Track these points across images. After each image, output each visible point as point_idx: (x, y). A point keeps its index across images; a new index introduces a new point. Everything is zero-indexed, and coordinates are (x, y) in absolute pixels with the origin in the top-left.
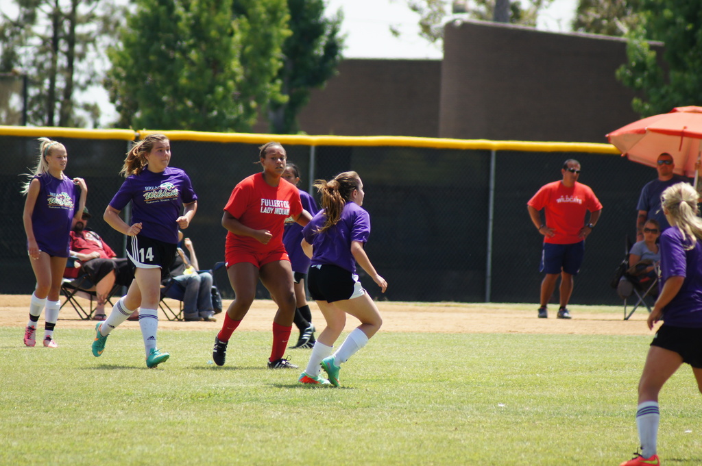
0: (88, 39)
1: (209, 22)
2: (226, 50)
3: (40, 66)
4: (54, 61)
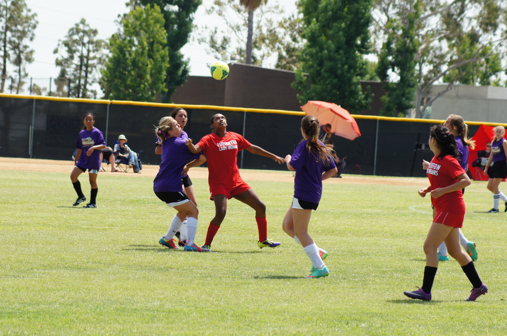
0: (94, 66)
1: (139, 61)
2: (145, 71)
3: (75, 75)
4: (80, 74)
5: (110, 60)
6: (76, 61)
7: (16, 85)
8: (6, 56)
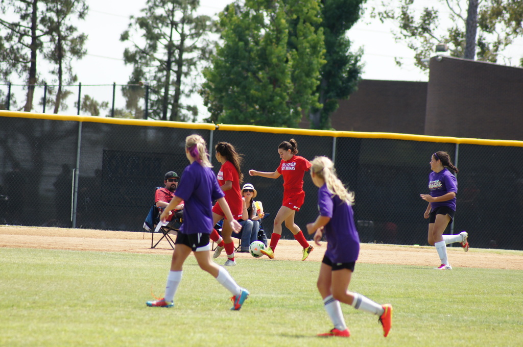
0: (191, 63)
1: (271, 53)
2: (283, 72)
3: (159, 80)
4: (168, 76)
5: (221, 52)
6: (161, 53)
8: (36, 45)
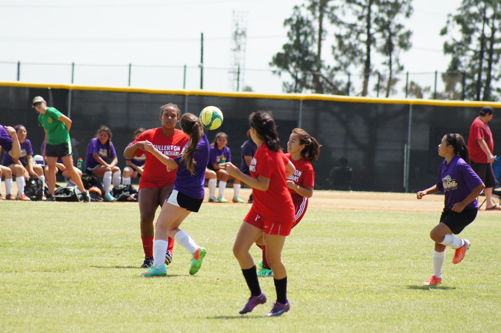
3: (473, 67)
4: (481, 64)
6: (475, 45)
7: (385, 84)
8: (370, 41)
